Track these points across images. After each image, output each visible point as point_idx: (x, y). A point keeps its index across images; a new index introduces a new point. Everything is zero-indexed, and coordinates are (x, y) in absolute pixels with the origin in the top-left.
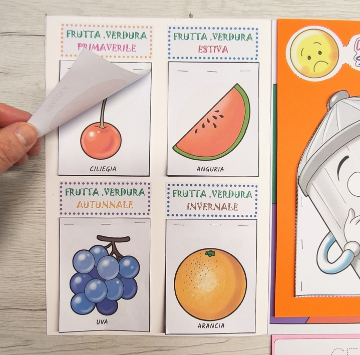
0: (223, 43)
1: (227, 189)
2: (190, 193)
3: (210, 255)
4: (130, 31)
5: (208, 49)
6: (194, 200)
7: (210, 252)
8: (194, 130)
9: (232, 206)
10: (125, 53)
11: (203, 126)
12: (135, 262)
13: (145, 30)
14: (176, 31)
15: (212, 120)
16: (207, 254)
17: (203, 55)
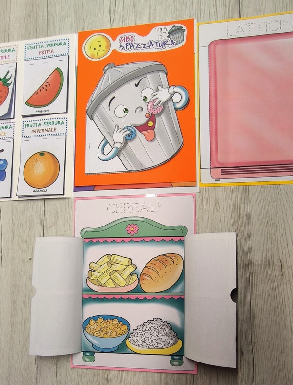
0: (51, 48)
1: (51, 121)
2: (33, 125)
3: (42, 155)
4: (7, 49)
5: (44, 52)
6: (35, 128)
7: (42, 154)
8: (36, 93)
9: (53, 129)
10: (5, 60)
11: (41, 91)
12: (6, 161)
13: (14, 47)
14: (29, 46)
15: (45, 87)
16: (40, 154)
17: (41, 56)
